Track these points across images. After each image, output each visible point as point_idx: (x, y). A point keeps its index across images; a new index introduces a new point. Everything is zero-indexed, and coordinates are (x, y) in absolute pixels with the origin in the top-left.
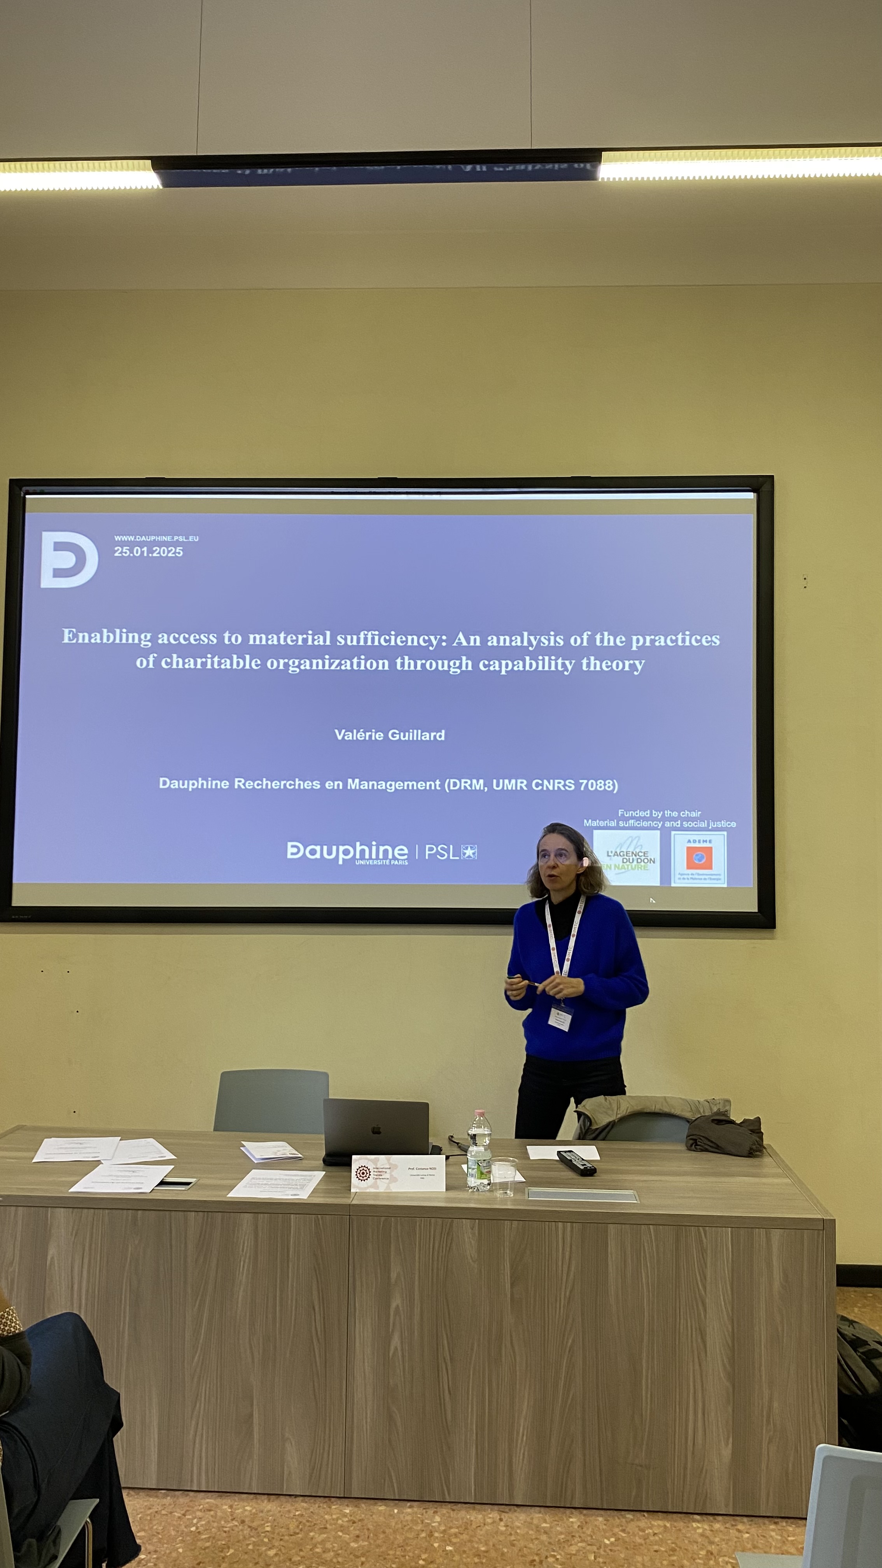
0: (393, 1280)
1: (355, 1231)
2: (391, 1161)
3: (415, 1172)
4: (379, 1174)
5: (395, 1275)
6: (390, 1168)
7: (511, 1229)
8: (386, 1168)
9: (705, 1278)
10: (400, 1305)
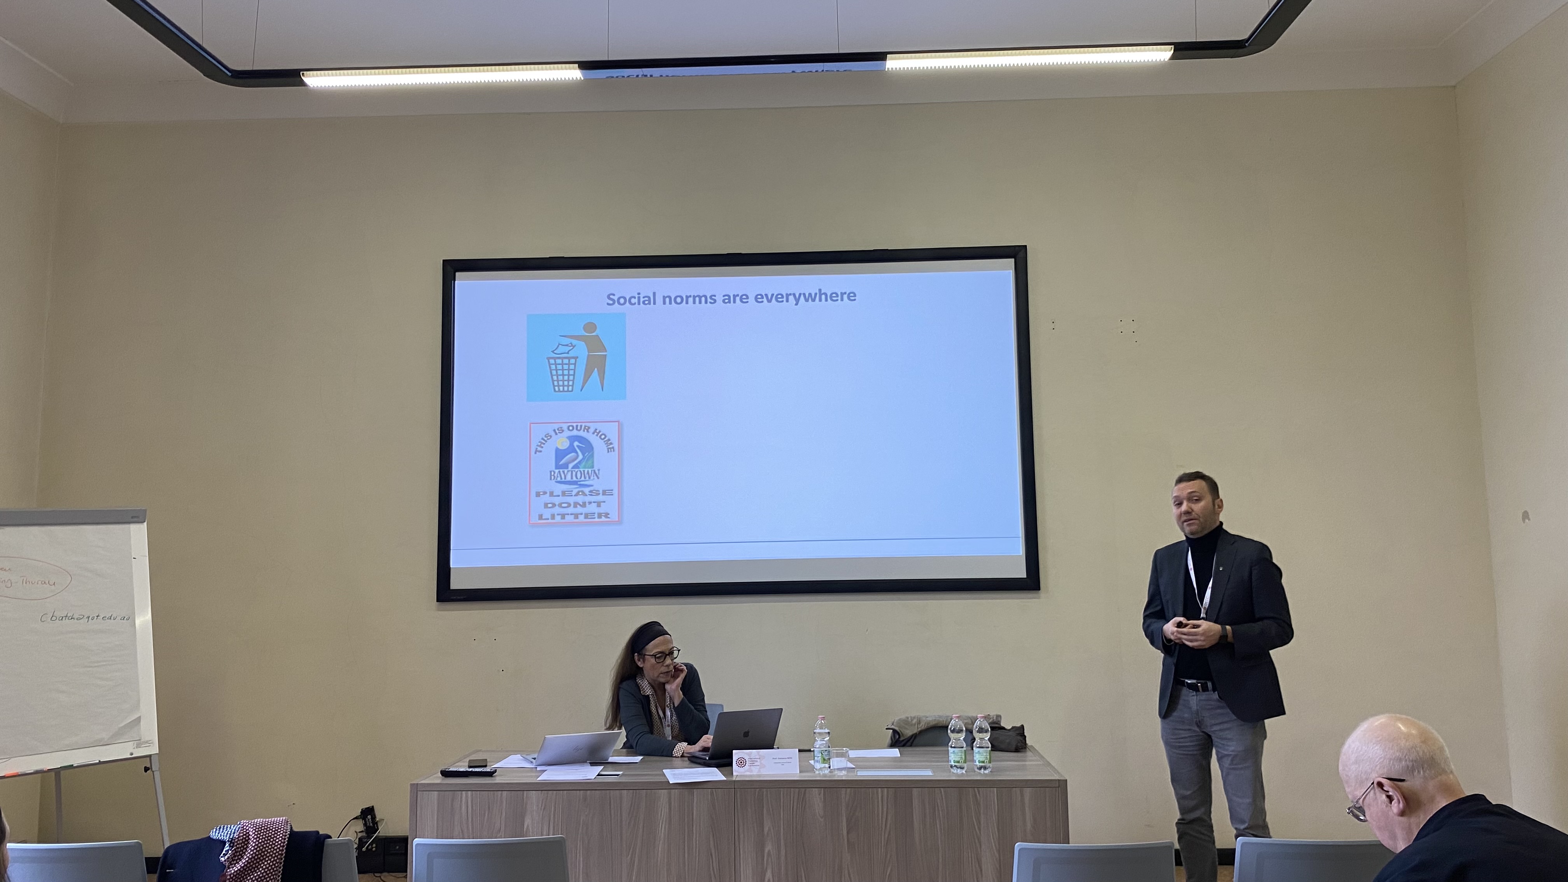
0: (766, 832)
1: (739, 800)
2: (760, 754)
3: (777, 761)
4: (752, 762)
5: (767, 828)
6: (760, 758)
7: (846, 794)
8: (757, 759)
9: (980, 823)
10: (771, 851)
